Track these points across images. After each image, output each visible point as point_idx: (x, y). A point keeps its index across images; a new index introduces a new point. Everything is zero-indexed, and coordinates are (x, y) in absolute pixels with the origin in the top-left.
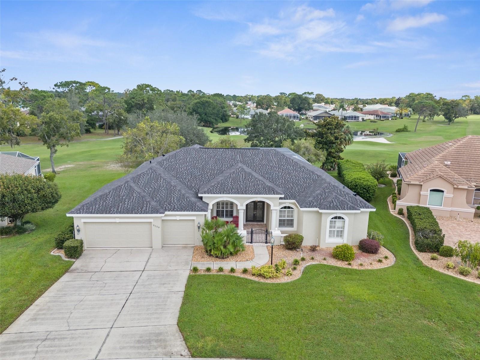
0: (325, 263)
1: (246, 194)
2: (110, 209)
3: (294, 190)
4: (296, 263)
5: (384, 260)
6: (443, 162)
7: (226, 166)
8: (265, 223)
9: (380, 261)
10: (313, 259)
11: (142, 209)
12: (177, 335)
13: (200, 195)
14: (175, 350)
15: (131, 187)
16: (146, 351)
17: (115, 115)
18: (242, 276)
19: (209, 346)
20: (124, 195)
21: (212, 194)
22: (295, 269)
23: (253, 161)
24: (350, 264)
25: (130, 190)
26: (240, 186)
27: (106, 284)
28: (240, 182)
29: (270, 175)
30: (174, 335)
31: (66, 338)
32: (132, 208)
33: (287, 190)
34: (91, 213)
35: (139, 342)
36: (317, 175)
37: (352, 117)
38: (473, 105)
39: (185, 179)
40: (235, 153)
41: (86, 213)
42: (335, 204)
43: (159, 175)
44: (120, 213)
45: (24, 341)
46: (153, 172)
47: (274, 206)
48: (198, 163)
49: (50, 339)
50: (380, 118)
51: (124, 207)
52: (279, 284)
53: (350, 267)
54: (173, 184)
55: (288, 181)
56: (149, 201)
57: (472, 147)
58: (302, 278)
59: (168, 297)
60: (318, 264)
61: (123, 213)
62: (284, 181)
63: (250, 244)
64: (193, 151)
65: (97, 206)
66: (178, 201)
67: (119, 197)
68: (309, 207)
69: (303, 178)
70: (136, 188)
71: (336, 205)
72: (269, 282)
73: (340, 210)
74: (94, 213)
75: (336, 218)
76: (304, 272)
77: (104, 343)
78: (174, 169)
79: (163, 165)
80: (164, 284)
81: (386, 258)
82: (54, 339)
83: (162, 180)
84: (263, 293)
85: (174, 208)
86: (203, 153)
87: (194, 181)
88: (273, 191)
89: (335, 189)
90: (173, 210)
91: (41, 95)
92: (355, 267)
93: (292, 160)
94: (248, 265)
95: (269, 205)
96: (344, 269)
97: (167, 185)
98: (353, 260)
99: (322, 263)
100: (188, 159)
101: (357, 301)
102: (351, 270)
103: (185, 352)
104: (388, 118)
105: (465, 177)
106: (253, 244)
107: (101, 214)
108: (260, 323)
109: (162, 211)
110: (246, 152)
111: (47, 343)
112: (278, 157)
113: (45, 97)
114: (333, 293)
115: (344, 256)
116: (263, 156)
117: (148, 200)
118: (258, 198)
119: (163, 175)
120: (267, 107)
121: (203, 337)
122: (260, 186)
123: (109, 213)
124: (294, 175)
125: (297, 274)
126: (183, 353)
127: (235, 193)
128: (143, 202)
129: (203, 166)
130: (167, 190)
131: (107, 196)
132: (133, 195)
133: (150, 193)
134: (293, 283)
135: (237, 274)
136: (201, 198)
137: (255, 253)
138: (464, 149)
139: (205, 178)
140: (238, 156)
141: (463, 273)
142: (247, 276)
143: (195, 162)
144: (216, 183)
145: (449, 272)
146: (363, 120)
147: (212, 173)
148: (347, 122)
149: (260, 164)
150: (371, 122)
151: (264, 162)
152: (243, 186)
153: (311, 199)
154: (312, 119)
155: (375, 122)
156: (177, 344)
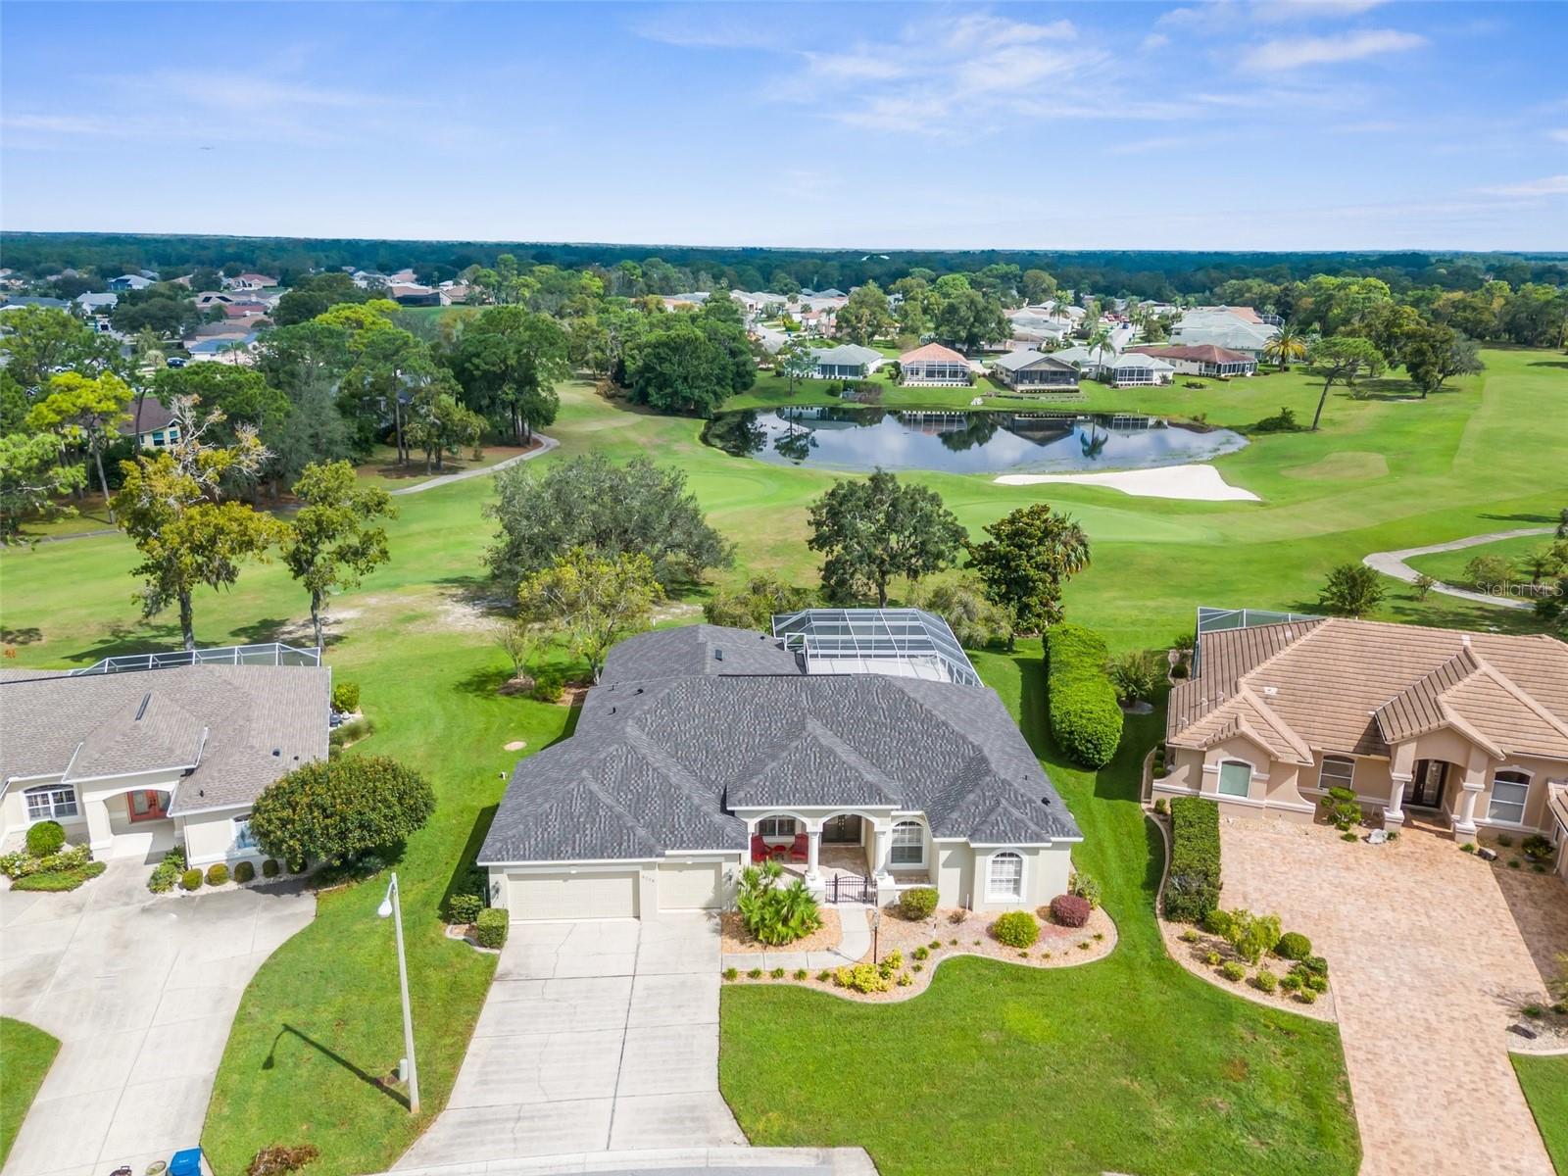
0: (977, 952)
1: (824, 804)
2: (559, 848)
3: (921, 786)
4: (919, 955)
5: (1093, 944)
6: (1260, 688)
7: (780, 724)
8: (863, 844)
9: (1085, 946)
10: (954, 943)
11: (620, 845)
12: (722, 1109)
13: (729, 808)
14: (723, 1135)
15: (591, 792)
17: (432, 418)
18: (820, 987)
19: (776, 1129)
20: (581, 814)
21: (753, 805)
22: (917, 969)
23: (837, 709)
24: (1024, 955)
25: (590, 799)
26: (811, 785)
27: (575, 1008)
28: (811, 772)
29: (873, 747)
30: (717, 1110)
31: (548, 1116)
32: (602, 844)
33: (909, 786)
34: (524, 859)
35: (665, 1121)
36: (973, 746)
37: (1132, 373)
38: (1514, 316)
39: (695, 760)
40: (797, 687)
41: (514, 857)
42: (1002, 828)
43: (643, 758)
44: (579, 856)
45: (487, 1122)
46: (629, 752)
47: (882, 824)
48: (719, 719)
49: (525, 1118)
50: (1219, 371)
51: (586, 842)
52: (888, 1005)
53: (1023, 962)
54: (674, 780)
55: (911, 762)
56: (632, 827)
57: (1330, 650)
58: (930, 990)
59: (694, 1037)
60: (964, 956)
61: (586, 857)
62: (901, 763)
63: (831, 905)
64: (705, 685)
65: (533, 842)
66: (688, 822)
67: (572, 820)
68: (950, 836)
69: (942, 753)
70: (601, 795)
71: (1004, 831)
72: (870, 1001)
73: (1010, 842)
74: (529, 859)
75: (1003, 855)
76: (936, 978)
77: (612, 1123)
78: (669, 734)
79: (646, 725)
80: (680, 1007)
81: (1099, 937)
82: (532, 1118)
83: (650, 773)
84: (859, 1025)
85: (681, 843)
86: (728, 689)
87: (714, 766)
88: (879, 794)
89: (1005, 789)
90: (680, 847)
91: (231, 382)
92: (1034, 962)
93: (921, 707)
94: (831, 963)
95: (870, 824)
96: (1013, 966)
97: (661, 784)
98: (1033, 942)
99: (972, 954)
100: (697, 706)
101: (1021, 1041)
102: (1025, 968)
103: (740, 1138)
104: (1243, 370)
105: (1302, 729)
106: (839, 906)
107: (543, 859)
108: (854, 1087)
109: (659, 849)
110: (820, 685)
111: (524, 1124)
112: (891, 698)
113: (240, 386)
114: (984, 1023)
115: (1016, 938)
116: (858, 697)
117: (629, 825)
118: (849, 810)
119: (651, 760)
120: (870, 329)
121: (764, 1112)
122: (852, 783)
123: (559, 857)
124: (925, 747)
125: (921, 983)
126: (738, 1140)
127: (801, 803)
128: (621, 831)
129: (729, 725)
130: (664, 796)
131: (547, 817)
132: (598, 813)
133: (630, 806)
134: (913, 1005)
135: (810, 983)
136: (732, 813)
137: (843, 929)
138: (1313, 654)
139: (737, 759)
140: (804, 695)
141: (1231, 977)
142: (828, 987)
143: (712, 715)
144: (761, 777)
145: (1208, 974)
146: (1165, 380)
147: (751, 742)
148: (1116, 387)
149: (852, 718)
150: (1189, 386)
151: (860, 712)
152: (817, 784)
153: (955, 815)
154: (1007, 380)
155: (1201, 387)
156: (726, 1125)
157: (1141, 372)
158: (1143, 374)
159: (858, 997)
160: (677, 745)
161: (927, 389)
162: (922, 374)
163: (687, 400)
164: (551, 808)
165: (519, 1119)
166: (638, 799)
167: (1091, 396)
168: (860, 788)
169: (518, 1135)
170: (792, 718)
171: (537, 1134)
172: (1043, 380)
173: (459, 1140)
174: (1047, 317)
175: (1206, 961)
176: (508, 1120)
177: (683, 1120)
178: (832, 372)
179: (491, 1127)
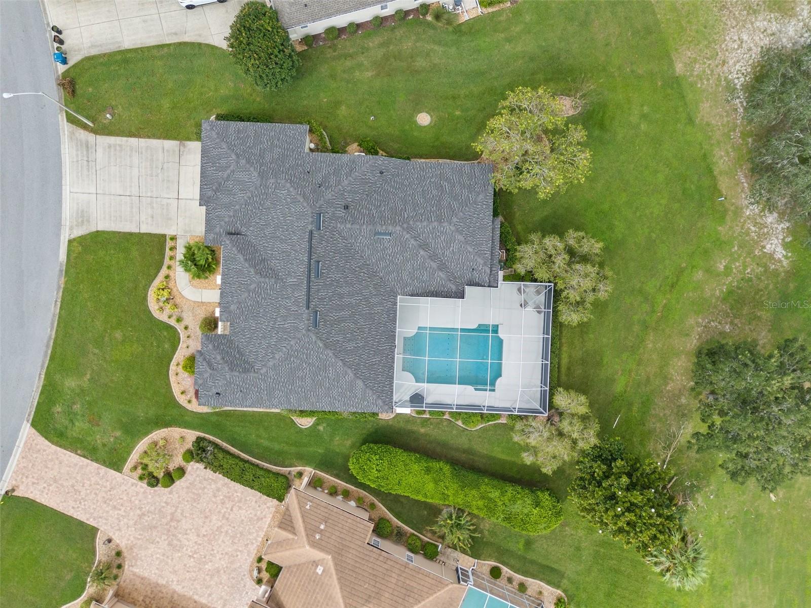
2: (205, 156)
4: (179, 319)
7: (278, 265)
9: (185, 393)
10: (188, 337)
11: (206, 185)
14: (74, 231)
15: (230, 166)
16: (75, 216)
18: (160, 274)
20: (220, 164)
22: (169, 316)
23: (286, 298)
24: (178, 365)
25: (227, 167)
27: (156, 176)
30: (87, 229)
31: (89, 171)
32: (207, 176)
35: (83, 211)
39: (260, 219)
40: (299, 276)
44: (201, 166)
45: (88, 151)
49: (89, 163)
51: (208, 168)
56: (213, 189)
59: (132, 222)
61: (201, 169)
64: (304, 222)
65: (209, 144)
66: (217, 216)
67: (218, 160)
69: (257, 351)
70: (229, 172)
77: (83, 193)
78: (275, 204)
79: (280, 190)
80: (152, 217)
81: (190, 401)
83: (242, 195)
85: (209, 214)
86: (301, 236)
88: (227, 312)
92: (174, 368)
97: (236, 201)
99: (181, 343)
100: (290, 218)
103: (72, 237)
109: (204, 203)
110: (301, 290)
111: (85, 163)
112: (291, 330)
114: (126, 334)
116: (293, 311)
129: (279, 237)
135: (164, 271)
137: (203, 290)
139: (260, 241)
140: (295, 280)
143: (285, 227)
144: (236, 252)
147: (269, 249)
149: (280, 306)
151: (283, 311)
152: (231, 281)
153: (210, 346)
156: (78, 232)
160: (269, 208)
164: (224, 149)
165: (88, 161)
166: (229, 191)
168: (228, 302)
169: (80, 162)
170: (282, 272)
171: (80, 169)
173: (79, 143)
176: (88, 158)
177: (83, 217)
179: (85, 153)
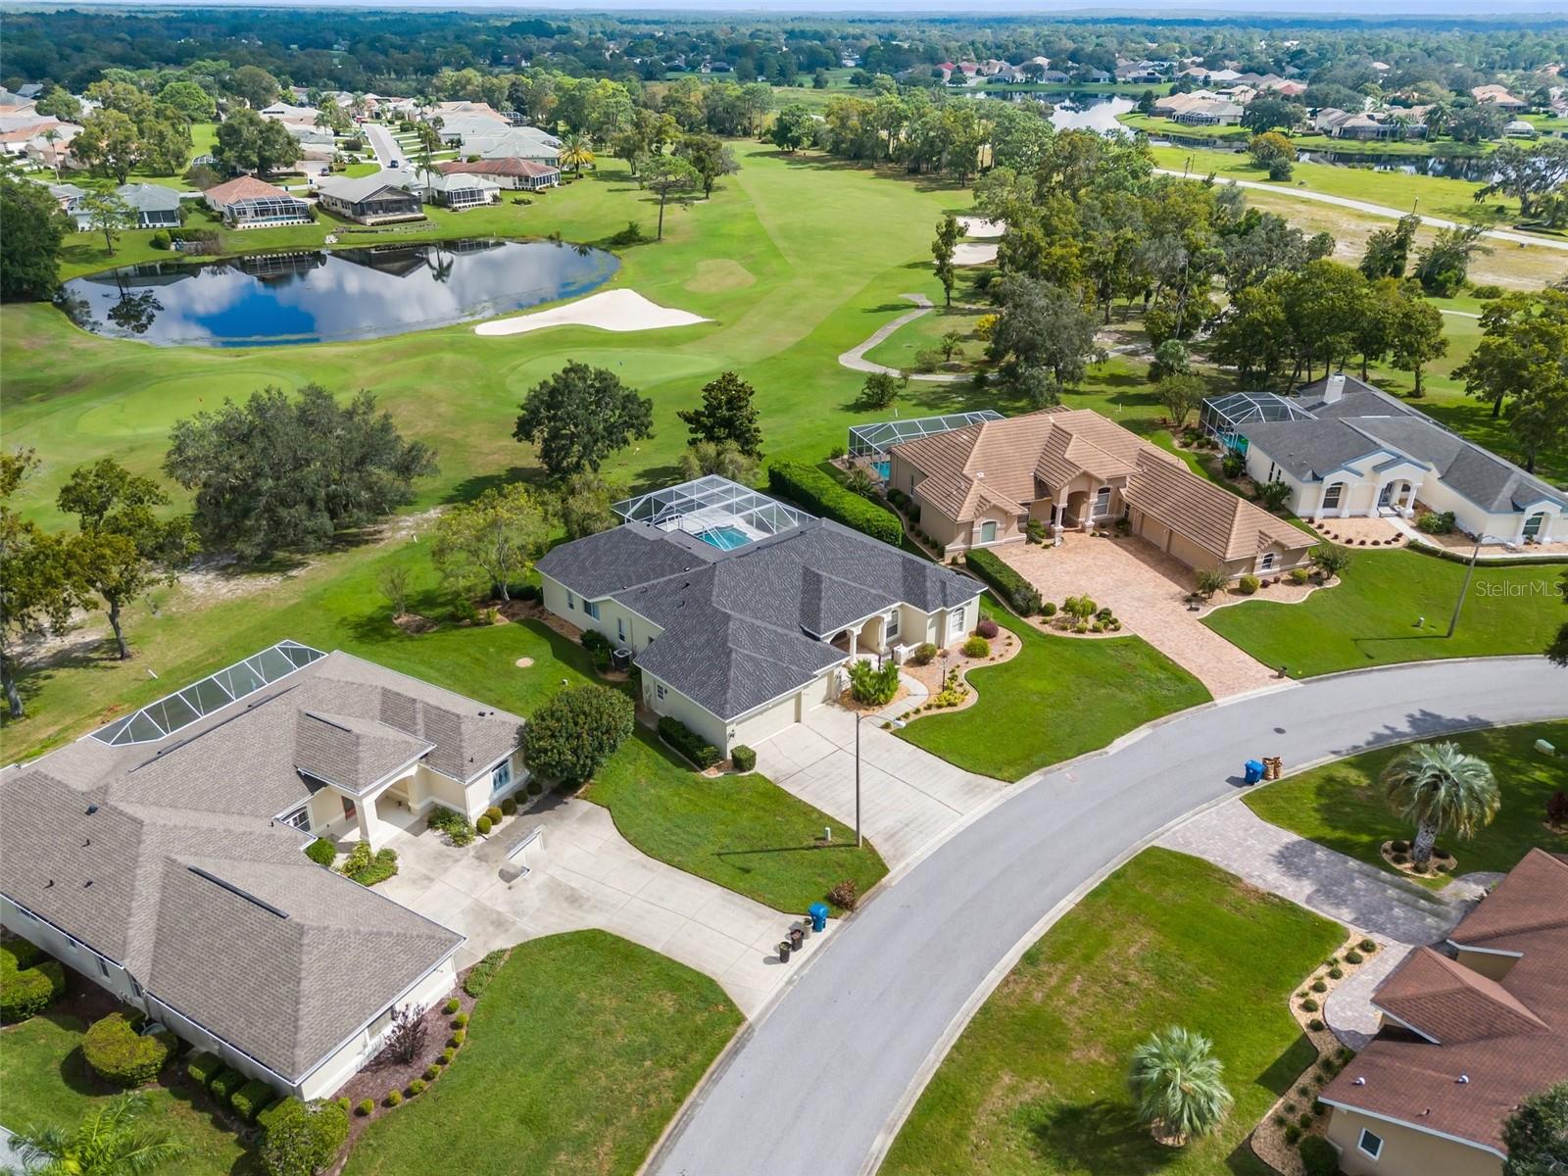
1: (865, 615)
2: (762, 695)
3: (891, 588)
5: (1010, 643)
6: (975, 475)
9: (1008, 645)
10: (958, 666)
11: (791, 679)
12: (980, 777)
18: (930, 713)
20: (754, 669)
22: (962, 685)
24: (993, 659)
26: (850, 607)
29: (852, 574)
32: (782, 683)
35: (966, 794)
37: (464, 194)
41: (743, 710)
43: (753, 624)
44: (776, 694)
49: (909, 823)
50: (533, 185)
51: (772, 685)
52: (974, 706)
55: (876, 576)
58: (980, 691)
60: (970, 671)
61: (779, 693)
62: (873, 578)
65: (744, 696)
67: (752, 675)
69: (886, 565)
72: (963, 708)
73: (963, 601)
74: (751, 707)
75: (956, 611)
76: (974, 685)
77: (947, 805)
81: (1009, 638)
87: (783, 616)
88: (886, 600)
92: (1000, 660)
96: (995, 666)
97: (776, 636)
98: (989, 651)
99: (971, 668)
101: (1049, 694)
102: (1001, 665)
104: (551, 181)
107: (759, 704)
118: (876, 614)
123: (766, 700)
124: (875, 564)
125: (971, 690)
126: (1004, 784)
128: (784, 671)
130: (784, 643)
131: (738, 680)
132: (762, 666)
133: (771, 656)
134: (985, 701)
139: (791, 607)
141: (1081, 631)
142: (934, 711)
145: (1069, 634)
146: (495, 199)
148: (455, 210)
150: (518, 202)
154: (348, 212)
155: (529, 202)
156: (991, 782)
157: (472, 193)
158: (473, 195)
159: (955, 709)
161: (266, 230)
162: (250, 213)
163: (19, 281)
167: (438, 223)
169: (918, 831)
171: (925, 826)
172: (387, 210)
174: (313, 129)
175: (1064, 629)
176: (902, 828)
177: (973, 789)
178: (141, 220)
179: (901, 834)
